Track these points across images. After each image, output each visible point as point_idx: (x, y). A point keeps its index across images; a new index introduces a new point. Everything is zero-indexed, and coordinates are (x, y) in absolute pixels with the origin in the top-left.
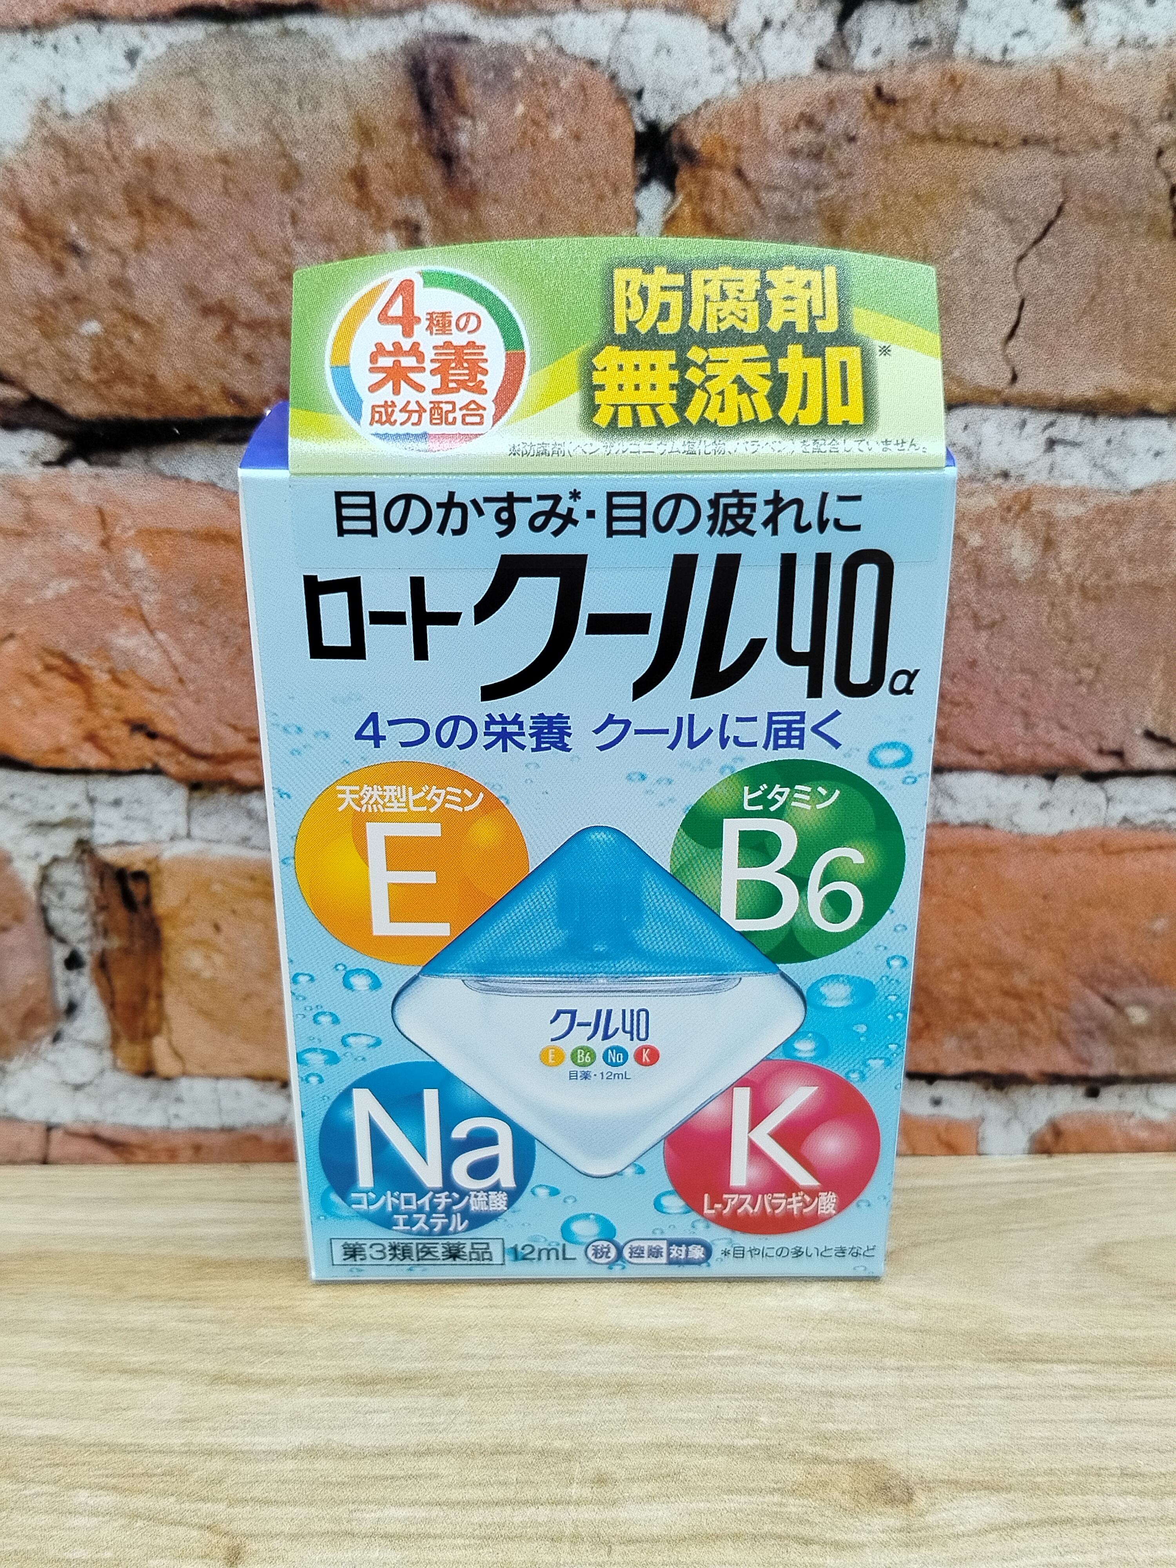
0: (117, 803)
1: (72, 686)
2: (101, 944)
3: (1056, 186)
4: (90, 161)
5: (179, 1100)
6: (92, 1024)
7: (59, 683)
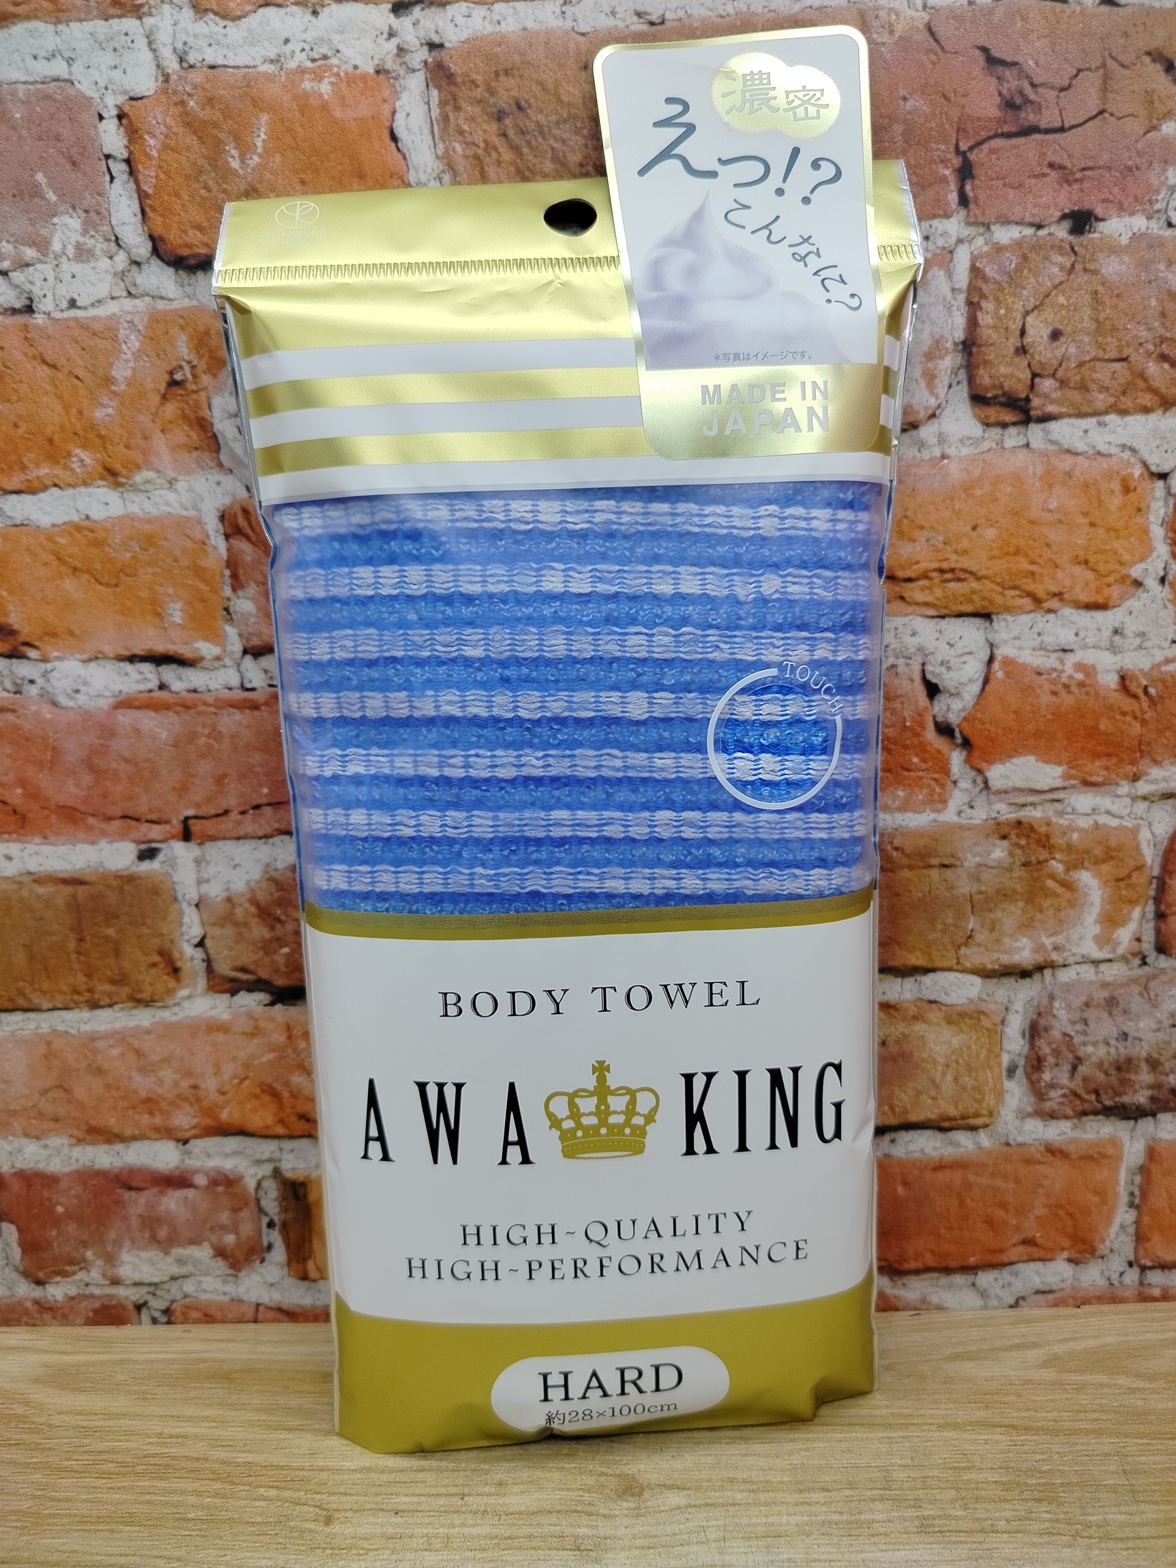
0: (292, 1151)
1: (273, 1099)
2: (283, 1216)
5: (319, 1290)
6: (279, 1254)
7: (267, 1098)
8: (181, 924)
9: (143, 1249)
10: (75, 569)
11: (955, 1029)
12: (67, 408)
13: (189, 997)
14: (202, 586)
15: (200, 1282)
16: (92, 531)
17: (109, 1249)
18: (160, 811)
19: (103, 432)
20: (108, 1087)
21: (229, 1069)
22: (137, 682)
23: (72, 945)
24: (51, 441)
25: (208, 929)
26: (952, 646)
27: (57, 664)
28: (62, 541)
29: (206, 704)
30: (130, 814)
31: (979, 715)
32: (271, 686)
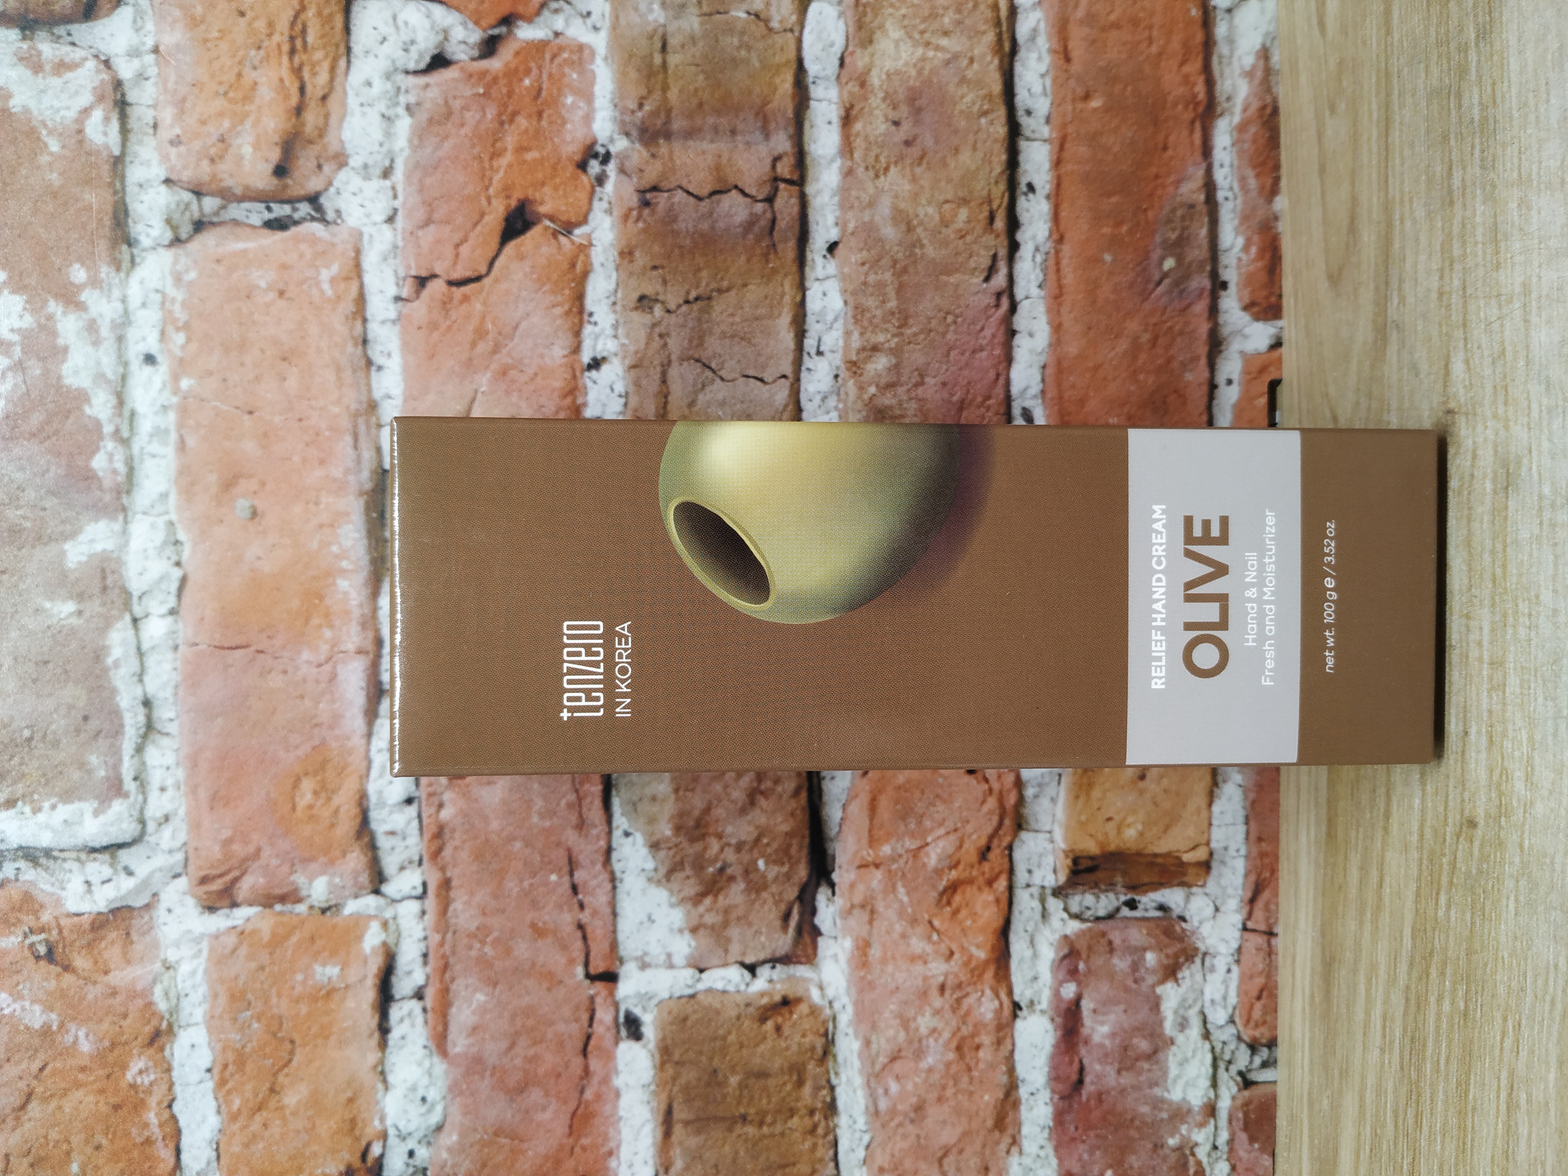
0: (1030, 871)
1: (959, 891)
2: (1119, 888)
3: (685, 364)
4: (678, 858)
5: (1226, 849)
6: (1173, 897)
7: (957, 899)
8: (724, 992)
9: (1165, 1073)
10: (272, 1090)
11: (878, 35)
12: (78, 1085)
13: (821, 988)
14: (294, 939)
15: (1213, 1001)
16: (226, 1066)
17: (1165, 1115)
18: (577, 1008)
19: (107, 1043)
20: (940, 1100)
21: (918, 945)
22: (413, 1025)
23: (751, 1130)
24: (116, 1107)
25: (731, 958)
26: (385, 39)
27: (389, 1122)
28: (237, 1103)
29: (442, 944)
30: (580, 1045)
31: (472, 6)
32: (420, 863)
